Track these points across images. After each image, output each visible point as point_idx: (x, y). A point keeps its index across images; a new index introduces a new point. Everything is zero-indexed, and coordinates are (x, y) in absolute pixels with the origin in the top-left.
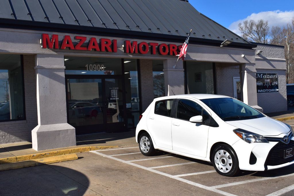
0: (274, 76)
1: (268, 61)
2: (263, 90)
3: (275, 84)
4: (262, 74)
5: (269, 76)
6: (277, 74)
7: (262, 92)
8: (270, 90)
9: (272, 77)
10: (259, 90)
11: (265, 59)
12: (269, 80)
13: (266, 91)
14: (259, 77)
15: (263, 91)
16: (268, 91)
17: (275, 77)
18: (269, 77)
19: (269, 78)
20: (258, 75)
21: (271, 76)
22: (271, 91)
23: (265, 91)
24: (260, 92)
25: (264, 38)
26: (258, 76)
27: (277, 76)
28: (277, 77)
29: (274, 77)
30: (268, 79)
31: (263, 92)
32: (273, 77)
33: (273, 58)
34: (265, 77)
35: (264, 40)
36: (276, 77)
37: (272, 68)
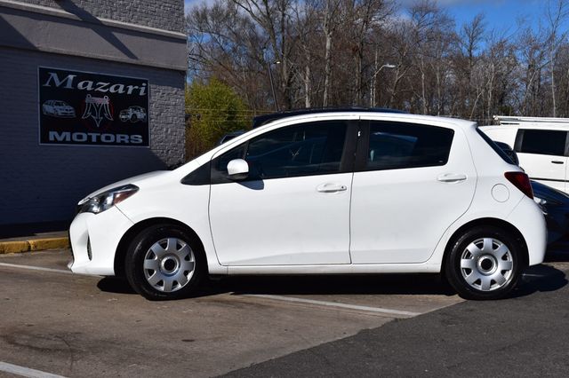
0: (131, 88)
1: (107, 32)
2: (75, 135)
3: (135, 115)
4: (71, 77)
5: (109, 87)
6: (146, 82)
7: (68, 139)
8: (108, 138)
9: (121, 91)
10: (56, 133)
11: (88, 21)
12: (105, 101)
13: (90, 137)
14: (58, 84)
15: (75, 139)
16: (98, 138)
17: (136, 92)
18: (104, 88)
19: (108, 93)
20: (54, 75)
21: (117, 88)
22: (112, 140)
23: (85, 138)
24: (60, 139)
25: (284, 15)
26: (53, 81)
27: (143, 89)
28: (146, 91)
29: (130, 92)
30: (100, 95)
31: (72, 142)
32: (126, 89)
33: (129, 22)
34: (89, 88)
35: (283, 20)
36: (142, 93)
37: (125, 58)
